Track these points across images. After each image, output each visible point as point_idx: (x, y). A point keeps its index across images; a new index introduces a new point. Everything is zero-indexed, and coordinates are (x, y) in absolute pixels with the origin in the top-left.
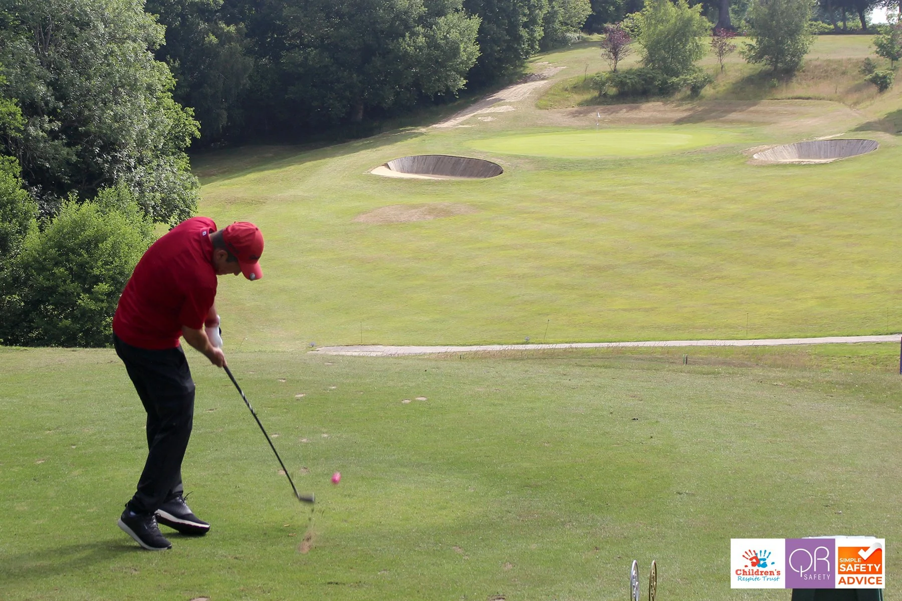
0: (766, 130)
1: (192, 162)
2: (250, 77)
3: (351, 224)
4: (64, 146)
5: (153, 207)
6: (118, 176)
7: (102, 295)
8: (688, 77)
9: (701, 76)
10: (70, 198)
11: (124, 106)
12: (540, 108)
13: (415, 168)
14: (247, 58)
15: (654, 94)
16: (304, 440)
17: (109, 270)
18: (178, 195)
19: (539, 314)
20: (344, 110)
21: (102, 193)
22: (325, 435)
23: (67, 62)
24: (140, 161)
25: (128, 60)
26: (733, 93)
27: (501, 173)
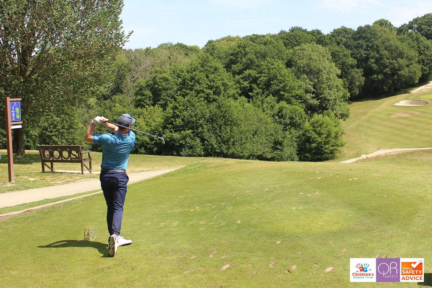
1: (348, 103)
2: (364, 82)
3: (389, 118)
4: (316, 100)
6: (330, 107)
10: (316, 114)
18: (345, 112)
20: (388, 89)
21: (324, 112)
24: (335, 104)
27: (428, 104)
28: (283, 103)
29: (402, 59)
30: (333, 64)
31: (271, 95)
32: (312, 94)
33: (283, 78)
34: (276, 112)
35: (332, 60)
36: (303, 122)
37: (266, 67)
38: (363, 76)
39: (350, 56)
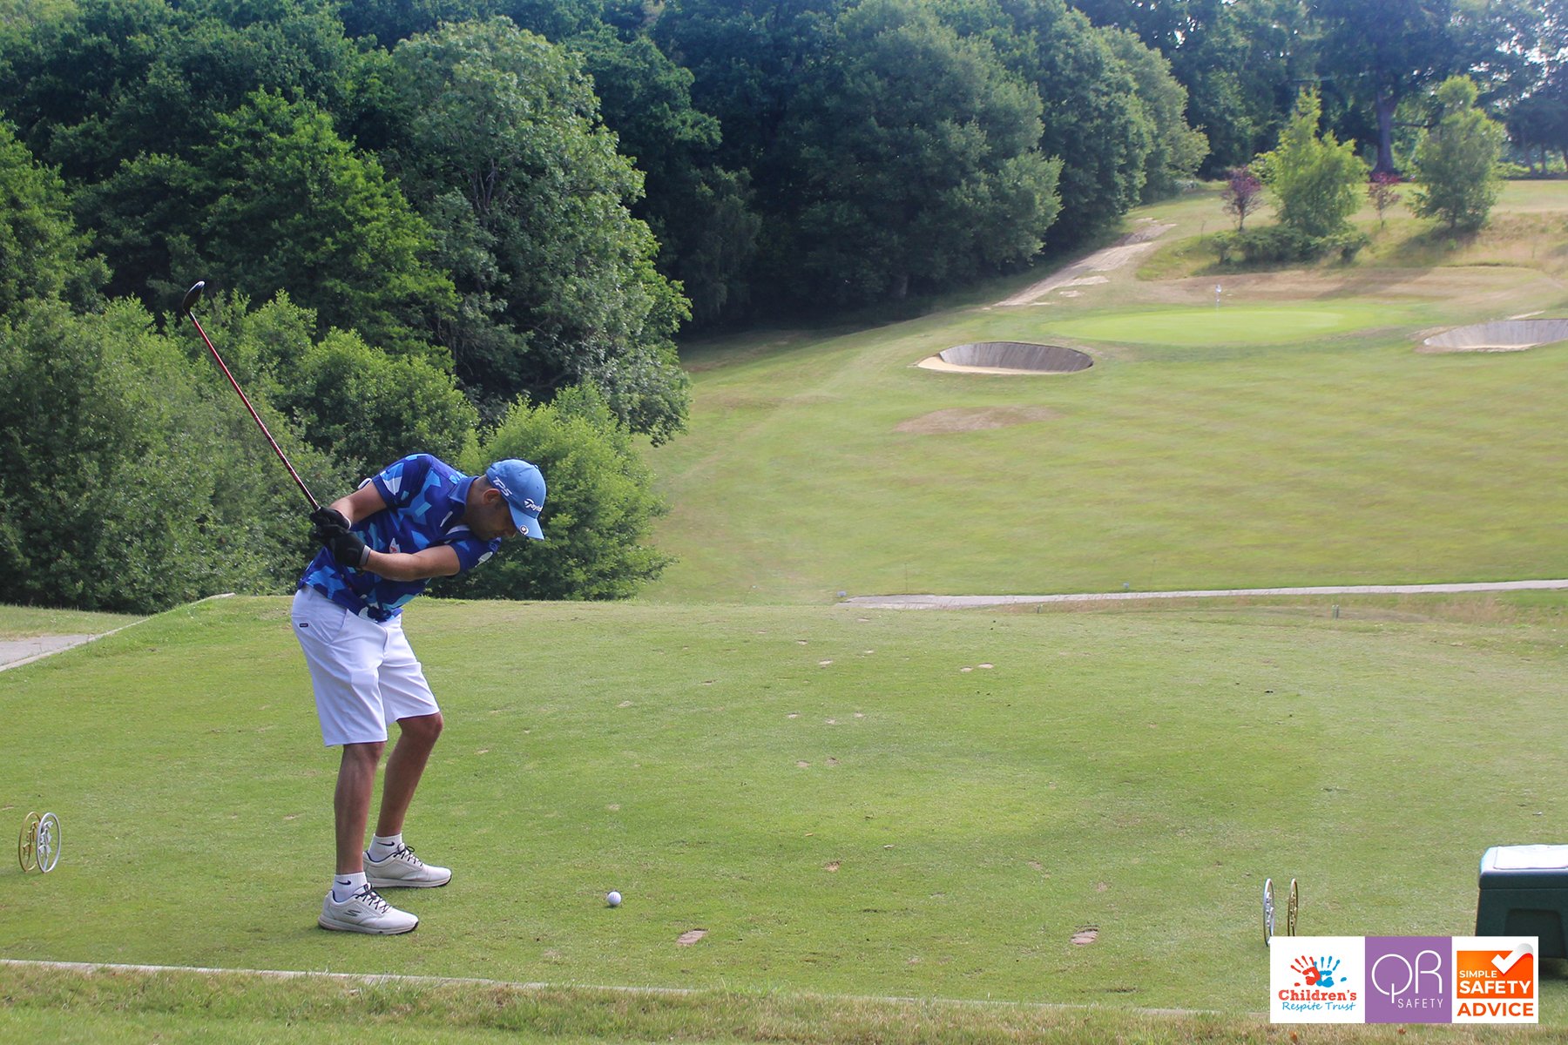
0: (1440, 307)
1: (680, 352)
2: (757, 240)
3: (892, 434)
4: (511, 332)
5: (630, 412)
6: (583, 371)
7: (562, 529)
8: (1338, 237)
9: (1354, 236)
10: (520, 401)
11: (590, 278)
12: (1143, 280)
13: (977, 360)
14: (753, 214)
15: (1293, 260)
16: (832, 722)
17: (570, 496)
18: (663, 396)
19: (1142, 553)
20: (882, 283)
21: (562, 394)
22: (860, 715)
23: (515, 223)
24: (611, 352)
25: (595, 218)
26: (1398, 258)
27: (1091, 365)
28: (345, 343)
29: (962, 125)
30: (608, 139)
31: (283, 297)
32: (493, 300)
33: (343, 206)
34: (308, 387)
35: (600, 118)
36: (452, 447)
37: (248, 142)
38: (753, 206)
39: (689, 99)
